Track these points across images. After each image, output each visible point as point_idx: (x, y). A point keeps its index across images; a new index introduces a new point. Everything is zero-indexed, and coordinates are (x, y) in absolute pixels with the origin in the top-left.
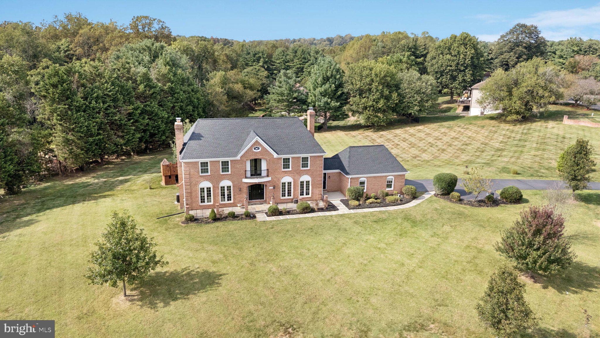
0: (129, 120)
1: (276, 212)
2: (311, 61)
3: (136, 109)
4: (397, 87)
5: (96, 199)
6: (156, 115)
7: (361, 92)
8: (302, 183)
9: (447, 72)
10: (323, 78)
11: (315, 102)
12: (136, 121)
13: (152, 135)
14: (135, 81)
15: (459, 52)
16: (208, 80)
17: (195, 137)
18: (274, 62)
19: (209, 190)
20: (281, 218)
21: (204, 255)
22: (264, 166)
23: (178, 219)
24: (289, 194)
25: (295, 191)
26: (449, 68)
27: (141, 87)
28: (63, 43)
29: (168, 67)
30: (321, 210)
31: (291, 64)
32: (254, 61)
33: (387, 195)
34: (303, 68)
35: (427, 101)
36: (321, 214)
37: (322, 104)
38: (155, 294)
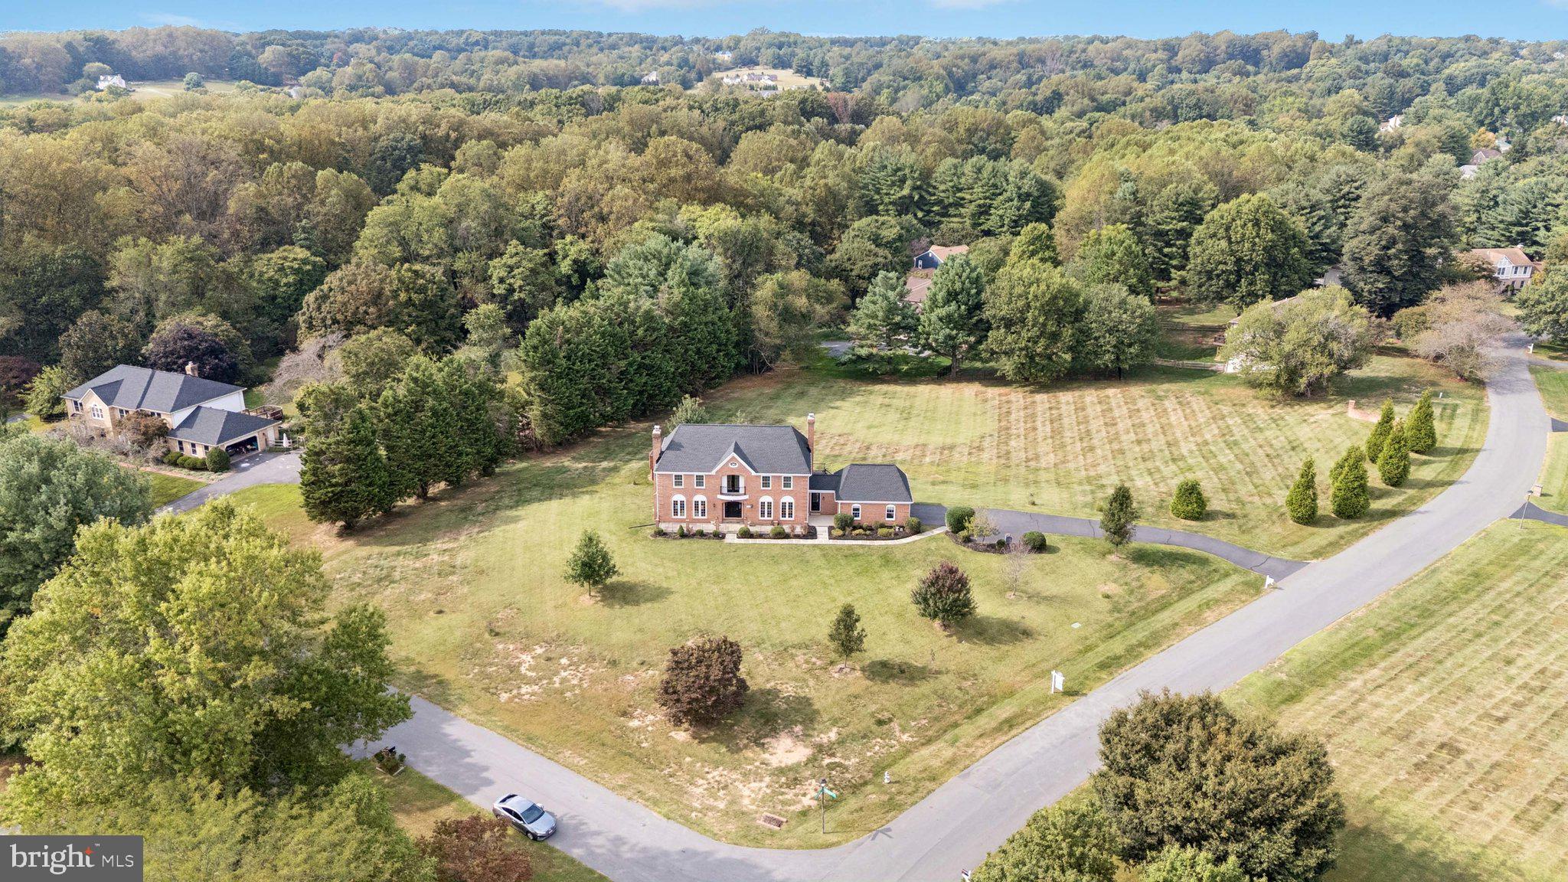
0: (621, 380)
1: (746, 534)
2: (1008, 194)
3: (630, 364)
4: (1078, 315)
5: (574, 495)
6: (659, 368)
7: (1009, 324)
8: (784, 504)
9: (1218, 276)
10: (949, 293)
11: (928, 334)
12: (631, 381)
13: (651, 397)
14: (633, 322)
15: (1244, 235)
16: (753, 286)
17: (673, 446)
18: (935, 188)
19: (682, 503)
20: (751, 541)
21: (661, 570)
22: (742, 483)
23: (649, 531)
24: (769, 514)
25: (776, 514)
26: (1221, 267)
27: (640, 332)
28: (538, 198)
29: (683, 289)
30: (797, 537)
31: (968, 197)
32: (893, 184)
33: (882, 526)
34: (990, 206)
35: (1130, 345)
36: (794, 541)
37: (941, 338)
38: (613, 597)
